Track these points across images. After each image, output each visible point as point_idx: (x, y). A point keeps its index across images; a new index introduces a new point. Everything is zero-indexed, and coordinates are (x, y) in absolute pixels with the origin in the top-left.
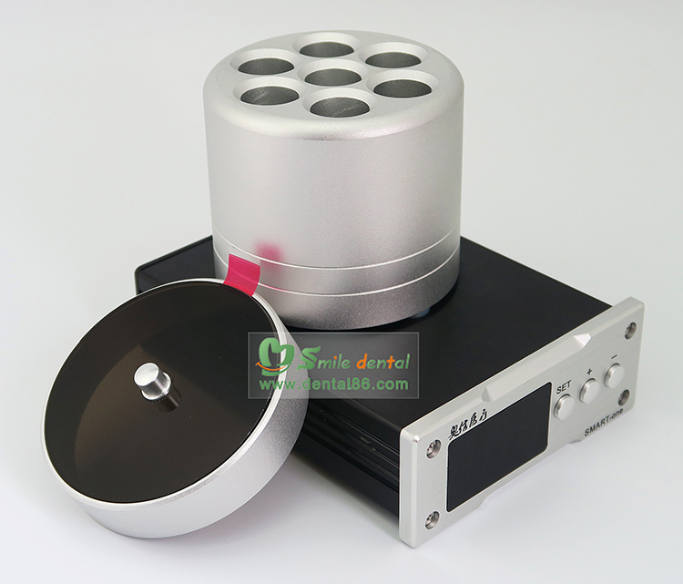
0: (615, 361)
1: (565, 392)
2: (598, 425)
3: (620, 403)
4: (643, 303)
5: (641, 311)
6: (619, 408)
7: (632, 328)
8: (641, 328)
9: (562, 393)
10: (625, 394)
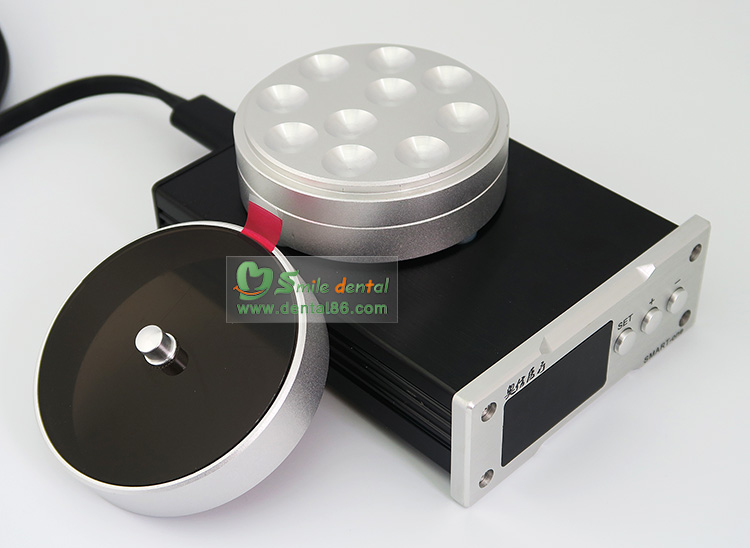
0: (679, 285)
1: (626, 326)
2: (658, 350)
3: (681, 324)
4: (709, 222)
5: (708, 231)
6: (680, 328)
7: (697, 250)
8: (706, 248)
9: (623, 328)
10: (686, 315)
